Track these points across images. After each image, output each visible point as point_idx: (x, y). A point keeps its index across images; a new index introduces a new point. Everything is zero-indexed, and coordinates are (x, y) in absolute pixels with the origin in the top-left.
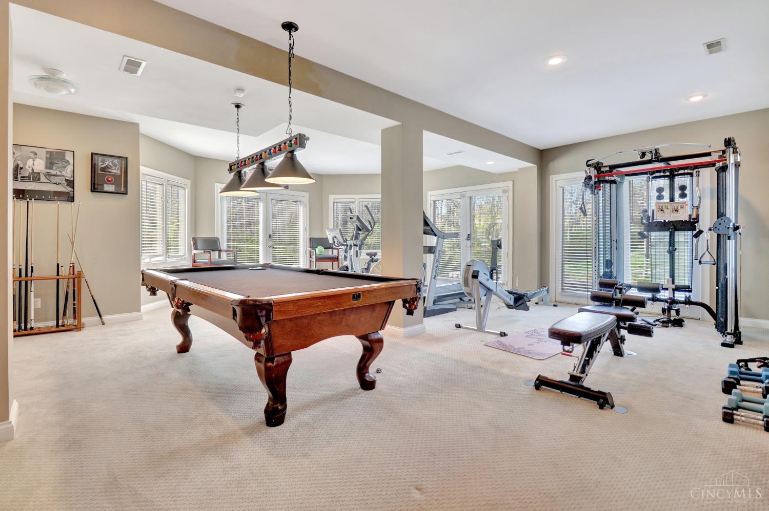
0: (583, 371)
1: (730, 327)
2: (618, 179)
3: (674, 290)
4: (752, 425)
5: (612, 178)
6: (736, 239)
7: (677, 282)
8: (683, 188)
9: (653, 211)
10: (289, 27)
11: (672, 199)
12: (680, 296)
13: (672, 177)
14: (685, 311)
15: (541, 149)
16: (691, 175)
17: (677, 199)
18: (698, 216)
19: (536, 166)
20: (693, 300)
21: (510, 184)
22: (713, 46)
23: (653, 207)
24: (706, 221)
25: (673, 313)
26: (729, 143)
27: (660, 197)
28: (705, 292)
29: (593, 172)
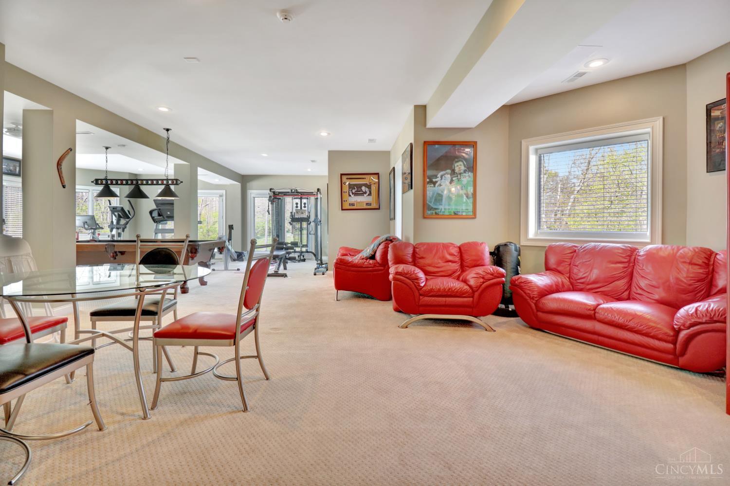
0: (278, 269)
1: (319, 258)
2: (281, 198)
3: (302, 247)
4: (320, 274)
5: (279, 197)
6: (321, 225)
7: (303, 244)
8: (305, 204)
9: (294, 213)
10: (168, 130)
11: (301, 208)
12: (304, 249)
13: (301, 199)
14: (306, 256)
15: (243, 174)
16: (308, 198)
17: (303, 208)
18: (310, 216)
19: (240, 184)
20: (308, 251)
21: (224, 192)
22: (313, 161)
23: (294, 211)
24: (312, 218)
25: (302, 257)
26: (318, 190)
27: (297, 207)
28: (312, 248)
29: (272, 194)
